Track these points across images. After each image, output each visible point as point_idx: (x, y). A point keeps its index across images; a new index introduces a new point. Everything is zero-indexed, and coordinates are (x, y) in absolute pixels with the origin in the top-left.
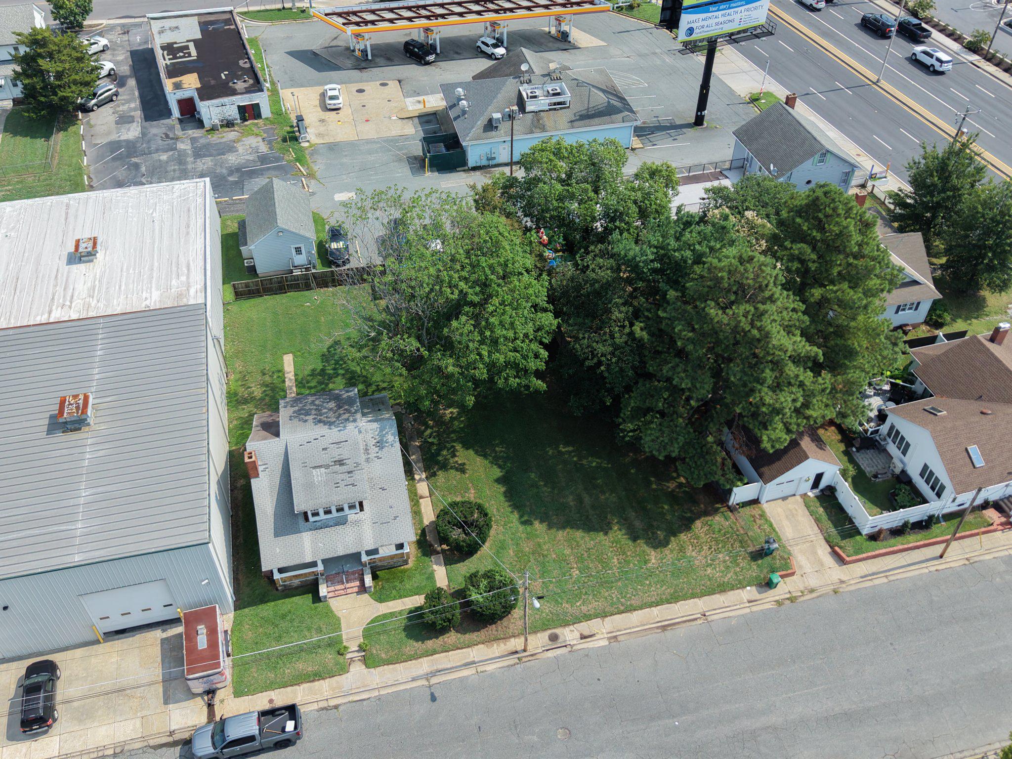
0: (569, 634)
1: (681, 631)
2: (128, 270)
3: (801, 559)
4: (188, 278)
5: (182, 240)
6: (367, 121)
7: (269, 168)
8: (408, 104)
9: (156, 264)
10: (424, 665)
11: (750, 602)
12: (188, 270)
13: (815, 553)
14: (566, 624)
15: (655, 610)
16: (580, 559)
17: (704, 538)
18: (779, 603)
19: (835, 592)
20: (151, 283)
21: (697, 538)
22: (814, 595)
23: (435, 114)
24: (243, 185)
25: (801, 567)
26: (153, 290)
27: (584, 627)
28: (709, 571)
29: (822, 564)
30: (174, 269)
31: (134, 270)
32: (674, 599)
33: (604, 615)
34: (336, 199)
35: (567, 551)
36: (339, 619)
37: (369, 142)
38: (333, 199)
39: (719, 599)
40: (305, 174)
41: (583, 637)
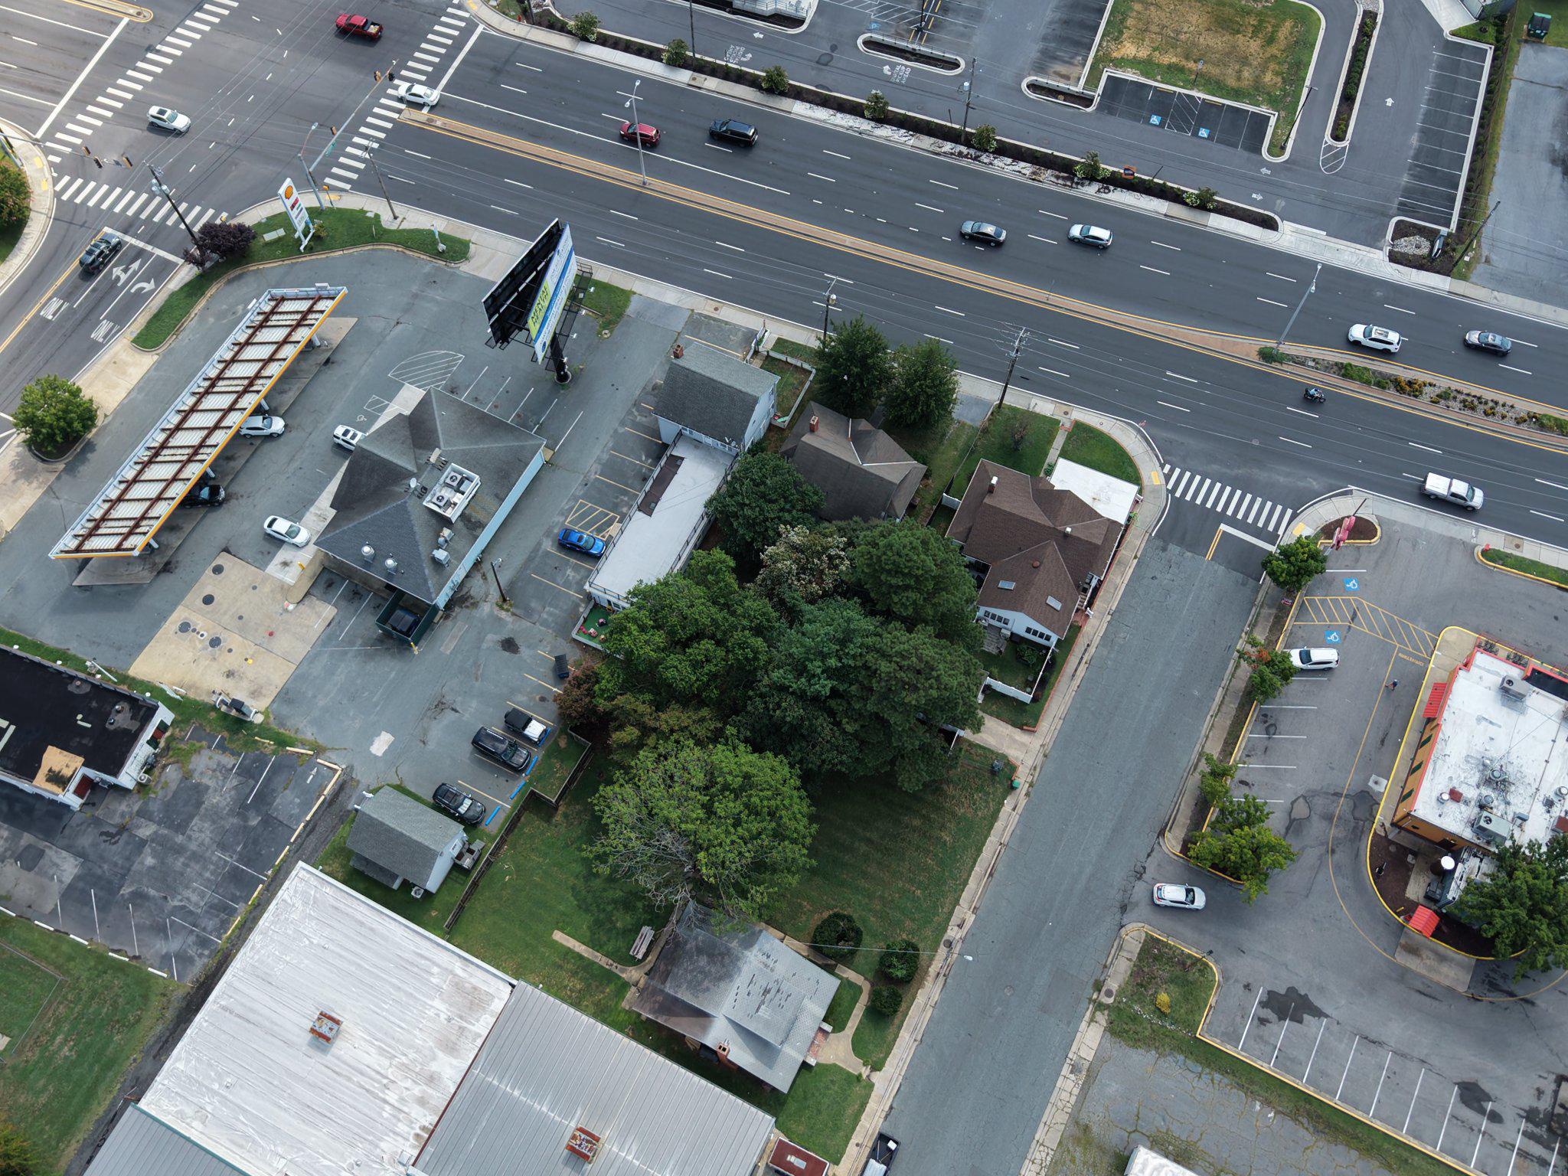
0: (953, 933)
1: (1000, 867)
2: (383, 1009)
3: (1014, 754)
4: (438, 966)
5: (378, 939)
6: (271, 634)
7: (268, 779)
8: (280, 575)
9: (394, 981)
10: (904, 1035)
11: (1014, 809)
12: (427, 959)
13: (1015, 741)
14: (945, 930)
15: (977, 868)
16: (911, 881)
17: (956, 793)
18: (1027, 794)
19: (1045, 756)
20: (419, 1000)
21: (954, 797)
22: (1038, 770)
23: (324, 568)
24: (276, 818)
25: (1017, 758)
26: (430, 1002)
27: (954, 920)
28: (980, 814)
29: (1023, 744)
30: (415, 970)
31: (385, 1003)
32: (979, 851)
33: (957, 902)
34: (380, 754)
35: (900, 884)
36: (835, 1065)
37: (311, 658)
38: (376, 757)
39: (999, 825)
40: (311, 753)
41: (960, 926)
